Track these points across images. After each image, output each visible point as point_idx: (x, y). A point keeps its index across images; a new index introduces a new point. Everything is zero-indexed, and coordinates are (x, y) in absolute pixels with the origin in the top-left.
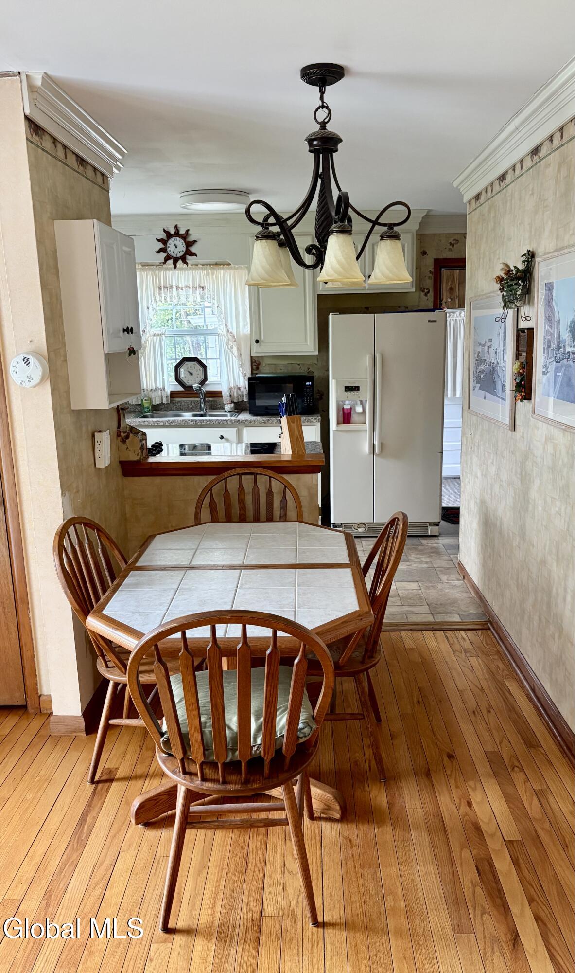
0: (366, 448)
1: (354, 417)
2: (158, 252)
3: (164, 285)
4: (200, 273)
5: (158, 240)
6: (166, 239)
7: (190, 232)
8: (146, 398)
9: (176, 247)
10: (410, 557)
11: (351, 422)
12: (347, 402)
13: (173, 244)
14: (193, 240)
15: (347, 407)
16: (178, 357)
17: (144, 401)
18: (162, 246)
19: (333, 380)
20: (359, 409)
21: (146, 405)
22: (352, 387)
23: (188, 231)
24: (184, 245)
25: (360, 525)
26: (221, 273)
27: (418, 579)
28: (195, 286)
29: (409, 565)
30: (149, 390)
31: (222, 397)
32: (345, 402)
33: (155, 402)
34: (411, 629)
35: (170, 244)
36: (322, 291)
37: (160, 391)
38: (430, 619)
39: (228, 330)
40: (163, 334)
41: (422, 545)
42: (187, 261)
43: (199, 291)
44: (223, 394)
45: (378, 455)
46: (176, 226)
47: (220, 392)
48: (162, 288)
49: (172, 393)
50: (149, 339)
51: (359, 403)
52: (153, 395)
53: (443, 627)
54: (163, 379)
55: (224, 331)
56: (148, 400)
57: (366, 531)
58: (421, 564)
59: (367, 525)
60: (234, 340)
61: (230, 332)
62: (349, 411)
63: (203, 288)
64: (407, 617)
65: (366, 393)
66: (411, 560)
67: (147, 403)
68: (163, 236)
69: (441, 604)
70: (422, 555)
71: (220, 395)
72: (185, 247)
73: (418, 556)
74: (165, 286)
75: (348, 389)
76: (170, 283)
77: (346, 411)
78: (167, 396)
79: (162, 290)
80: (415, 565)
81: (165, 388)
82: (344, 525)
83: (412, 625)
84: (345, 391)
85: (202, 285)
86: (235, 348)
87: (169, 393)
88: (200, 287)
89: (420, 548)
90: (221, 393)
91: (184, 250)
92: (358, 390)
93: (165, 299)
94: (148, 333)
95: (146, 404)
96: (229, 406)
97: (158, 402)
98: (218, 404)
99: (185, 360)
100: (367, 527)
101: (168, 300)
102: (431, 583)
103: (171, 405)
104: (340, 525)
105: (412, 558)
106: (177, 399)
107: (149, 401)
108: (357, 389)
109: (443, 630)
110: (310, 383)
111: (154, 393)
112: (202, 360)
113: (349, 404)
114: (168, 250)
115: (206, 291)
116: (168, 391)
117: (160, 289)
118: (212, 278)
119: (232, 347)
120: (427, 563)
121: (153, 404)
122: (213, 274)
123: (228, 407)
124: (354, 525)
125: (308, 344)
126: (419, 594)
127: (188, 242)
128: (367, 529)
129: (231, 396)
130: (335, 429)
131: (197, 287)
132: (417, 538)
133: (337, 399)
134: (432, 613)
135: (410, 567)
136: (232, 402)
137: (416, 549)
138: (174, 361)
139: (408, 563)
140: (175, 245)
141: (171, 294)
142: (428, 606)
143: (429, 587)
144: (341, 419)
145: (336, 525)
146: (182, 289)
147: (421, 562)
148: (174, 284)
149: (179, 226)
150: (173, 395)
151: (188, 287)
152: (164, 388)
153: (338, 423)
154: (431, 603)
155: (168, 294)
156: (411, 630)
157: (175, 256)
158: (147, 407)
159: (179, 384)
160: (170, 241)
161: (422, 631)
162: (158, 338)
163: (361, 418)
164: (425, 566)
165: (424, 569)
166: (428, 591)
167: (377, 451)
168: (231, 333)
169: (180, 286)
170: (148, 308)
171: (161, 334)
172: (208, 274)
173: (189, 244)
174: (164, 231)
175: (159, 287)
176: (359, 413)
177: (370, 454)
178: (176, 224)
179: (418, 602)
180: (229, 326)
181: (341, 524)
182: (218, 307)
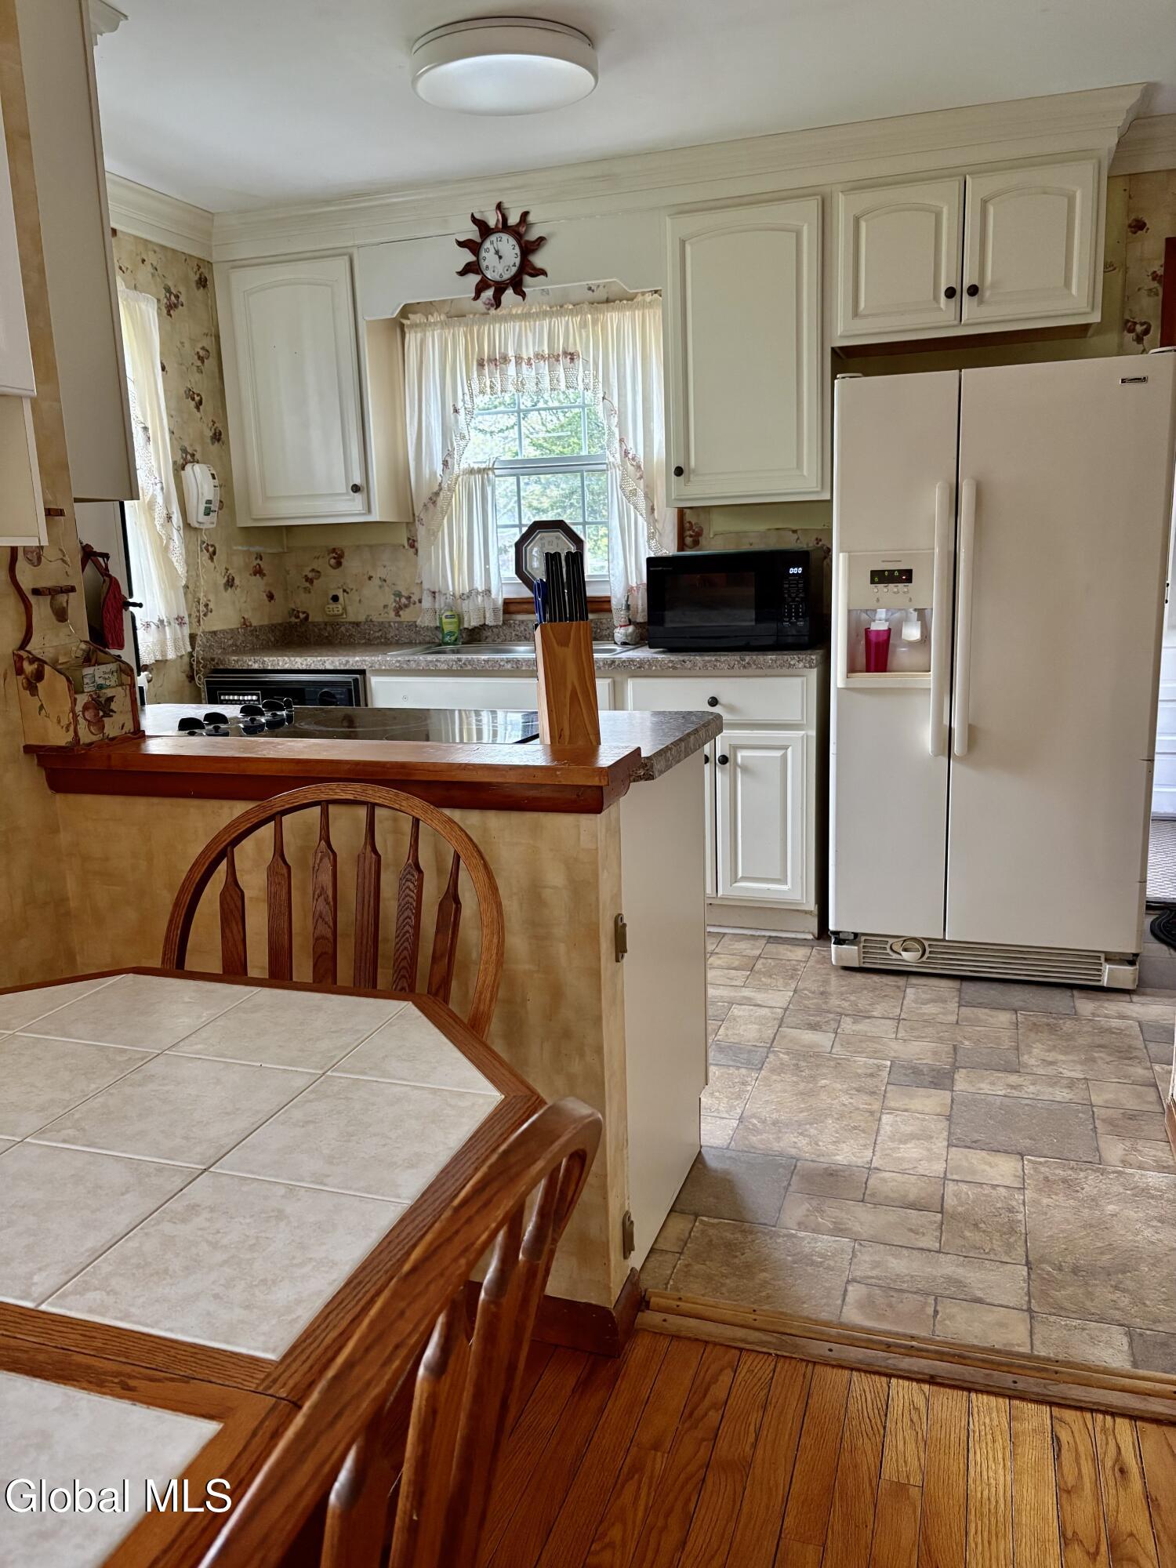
0: (926, 737)
1: (900, 655)
2: (462, 273)
3: (489, 356)
4: (567, 323)
5: (461, 244)
6: (479, 240)
7: (531, 218)
8: (448, 613)
9: (500, 257)
10: (1025, 1058)
11: (888, 668)
12: (882, 613)
13: (492, 251)
14: (537, 237)
15: (880, 626)
16: (524, 522)
17: (444, 620)
18: (469, 257)
19: (841, 555)
20: (912, 633)
21: (447, 628)
22: (891, 572)
23: (525, 215)
24: (517, 250)
25: (907, 942)
26: (613, 318)
27: (1028, 1142)
28: (556, 354)
29: (1012, 1087)
30: (457, 594)
31: (610, 611)
32: (875, 611)
33: (470, 622)
34: (932, 1377)
35: (487, 250)
36: (842, 337)
37: (480, 598)
38: (1013, 1335)
39: (626, 453)
40: (489, 469)
41: (1075, 1016)
42: (524, 289)
43: (564, 361)
44: (614, 602)
45: (960, 759)
46: (499, 207)
47: (607, 601)
48: (486, 363)
49: (507, 603)
50: (460, 479)
51: (915, 615)
52: (466, 606)
53: (1056, 1390)
54: (487, 571)
55: (618, 456)
56: (452, 616)
57: (924, 959)
58: (1053, 1085)
59: (926, 943)
60: (638, 475)
61: (630, 456)
62: (883, 638)
63: (572, 357)
64: (936, 1312)
65: (929, 590)
66: (1026, 1066)
67: (451, 623)
68: (472, 233)
69: (1075, 1270)
70: (1066, 1053)
71: (606, 606)
72: (519, 254)
73: (1051, 1057)
74: (492, 357)
75: (880, 577)
76: (503, 350)
77: (873, 638)
78: (495, 610)
79: (486, 367)
80: (1032, 1089)
81: (490, 591)
82: (863, 938)
83: (941, 1356)
84: (873, 582)
85: (571, 350)
86: (641, 493)
87: (500, 602)
88: (565, 353)
89: (1068, 1026)
90: (609, 601)
91: (518, 261)
92: (909, 580)
93: (491, 387)
94: (456, 466)
95: (449, 626)
96: (622, 630)
97: (474, 623)
98: (605, 626)
99: (537, 526)
100: (928, 950)
101: (498, 387)
102: (1063, 1167)
103: (507, 631)
104: (852, 937)
105: (1033, 1062)
106: (520, 617)
107: (455, 620)
108: (906, 576)
109: (1051, 1404)
110: (800, 570)
111: (466, 602)
112: (574, 528)
113: (886, 621)
114: (484, 264)
115: (580, 363)
116: (499, 595)
117: (481, 364)
118: (593, 330)
119: (634, 493)
120: (1071, 1084)
121: (466, 626)
122: (595, 322)
123: (620, 634)
124: (891, 941)
125: (805, 473)
126: (1011, 1210)
127: (528, 242)
128: (927, 955)
129: (628, 607)
130: (840, 684)
131: (559, 355)
132: (1068, 993)
133: (849, 604)
134: (1035, 1306)
135: (1016, 1093)
136: (630, 622)
137: (1052, 1029)
138: (517, 529)
139: (1013, 1079)
140: (497, 252)
141: (503, 373)
142: (1024, 1271)
143: (1054, 1182)
144: (861, 660)
145: (842, 936)
146: (529, 363)
147: (1054, 1081)
148: (511, 353)
149: (506, 205)
150: (510, 606)
151: (539, 356)
152: (488, 592)
153: (852, 669)
154: (1042, 1259)
155: (498, 376)
156: (932, 1380)
157: (498, 279)
158: (451, 633)
159: (523, 582)
160: (487, 244)
161: (969, 1390)
162: (479, 477)
163: (917, 658)
164: (1062, 1094)
165: (1055, 1106)
166: (1045, 1201)
167: (957, 748)
168: (633, 459)
169: (525, 356)
170: (456, 411)
171: (484, 469)
172: (584, 325)
173: (528, 248)
174: (475, 220)
175: (478, 361)
176: (912, 645)
177: (937, 753)
178: (499, 201)
179: (996, 1244)
180: (630, 445)
181: (856, 935)
182: (603, 398)
